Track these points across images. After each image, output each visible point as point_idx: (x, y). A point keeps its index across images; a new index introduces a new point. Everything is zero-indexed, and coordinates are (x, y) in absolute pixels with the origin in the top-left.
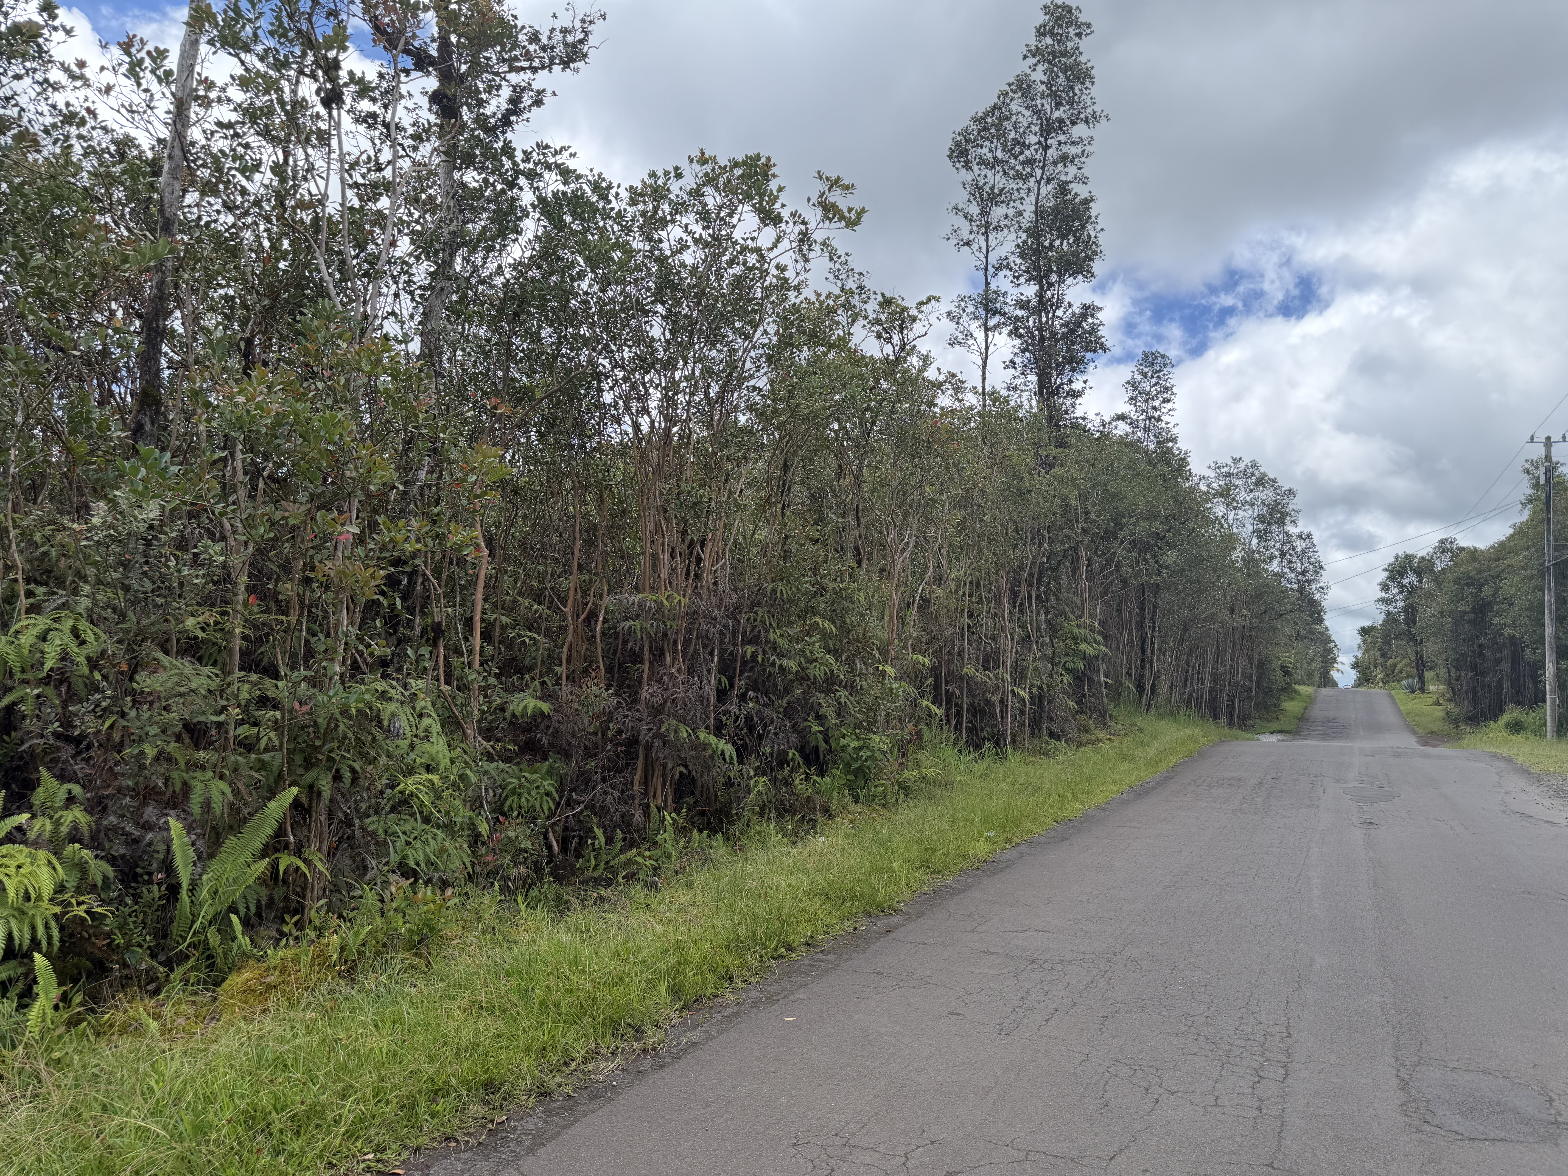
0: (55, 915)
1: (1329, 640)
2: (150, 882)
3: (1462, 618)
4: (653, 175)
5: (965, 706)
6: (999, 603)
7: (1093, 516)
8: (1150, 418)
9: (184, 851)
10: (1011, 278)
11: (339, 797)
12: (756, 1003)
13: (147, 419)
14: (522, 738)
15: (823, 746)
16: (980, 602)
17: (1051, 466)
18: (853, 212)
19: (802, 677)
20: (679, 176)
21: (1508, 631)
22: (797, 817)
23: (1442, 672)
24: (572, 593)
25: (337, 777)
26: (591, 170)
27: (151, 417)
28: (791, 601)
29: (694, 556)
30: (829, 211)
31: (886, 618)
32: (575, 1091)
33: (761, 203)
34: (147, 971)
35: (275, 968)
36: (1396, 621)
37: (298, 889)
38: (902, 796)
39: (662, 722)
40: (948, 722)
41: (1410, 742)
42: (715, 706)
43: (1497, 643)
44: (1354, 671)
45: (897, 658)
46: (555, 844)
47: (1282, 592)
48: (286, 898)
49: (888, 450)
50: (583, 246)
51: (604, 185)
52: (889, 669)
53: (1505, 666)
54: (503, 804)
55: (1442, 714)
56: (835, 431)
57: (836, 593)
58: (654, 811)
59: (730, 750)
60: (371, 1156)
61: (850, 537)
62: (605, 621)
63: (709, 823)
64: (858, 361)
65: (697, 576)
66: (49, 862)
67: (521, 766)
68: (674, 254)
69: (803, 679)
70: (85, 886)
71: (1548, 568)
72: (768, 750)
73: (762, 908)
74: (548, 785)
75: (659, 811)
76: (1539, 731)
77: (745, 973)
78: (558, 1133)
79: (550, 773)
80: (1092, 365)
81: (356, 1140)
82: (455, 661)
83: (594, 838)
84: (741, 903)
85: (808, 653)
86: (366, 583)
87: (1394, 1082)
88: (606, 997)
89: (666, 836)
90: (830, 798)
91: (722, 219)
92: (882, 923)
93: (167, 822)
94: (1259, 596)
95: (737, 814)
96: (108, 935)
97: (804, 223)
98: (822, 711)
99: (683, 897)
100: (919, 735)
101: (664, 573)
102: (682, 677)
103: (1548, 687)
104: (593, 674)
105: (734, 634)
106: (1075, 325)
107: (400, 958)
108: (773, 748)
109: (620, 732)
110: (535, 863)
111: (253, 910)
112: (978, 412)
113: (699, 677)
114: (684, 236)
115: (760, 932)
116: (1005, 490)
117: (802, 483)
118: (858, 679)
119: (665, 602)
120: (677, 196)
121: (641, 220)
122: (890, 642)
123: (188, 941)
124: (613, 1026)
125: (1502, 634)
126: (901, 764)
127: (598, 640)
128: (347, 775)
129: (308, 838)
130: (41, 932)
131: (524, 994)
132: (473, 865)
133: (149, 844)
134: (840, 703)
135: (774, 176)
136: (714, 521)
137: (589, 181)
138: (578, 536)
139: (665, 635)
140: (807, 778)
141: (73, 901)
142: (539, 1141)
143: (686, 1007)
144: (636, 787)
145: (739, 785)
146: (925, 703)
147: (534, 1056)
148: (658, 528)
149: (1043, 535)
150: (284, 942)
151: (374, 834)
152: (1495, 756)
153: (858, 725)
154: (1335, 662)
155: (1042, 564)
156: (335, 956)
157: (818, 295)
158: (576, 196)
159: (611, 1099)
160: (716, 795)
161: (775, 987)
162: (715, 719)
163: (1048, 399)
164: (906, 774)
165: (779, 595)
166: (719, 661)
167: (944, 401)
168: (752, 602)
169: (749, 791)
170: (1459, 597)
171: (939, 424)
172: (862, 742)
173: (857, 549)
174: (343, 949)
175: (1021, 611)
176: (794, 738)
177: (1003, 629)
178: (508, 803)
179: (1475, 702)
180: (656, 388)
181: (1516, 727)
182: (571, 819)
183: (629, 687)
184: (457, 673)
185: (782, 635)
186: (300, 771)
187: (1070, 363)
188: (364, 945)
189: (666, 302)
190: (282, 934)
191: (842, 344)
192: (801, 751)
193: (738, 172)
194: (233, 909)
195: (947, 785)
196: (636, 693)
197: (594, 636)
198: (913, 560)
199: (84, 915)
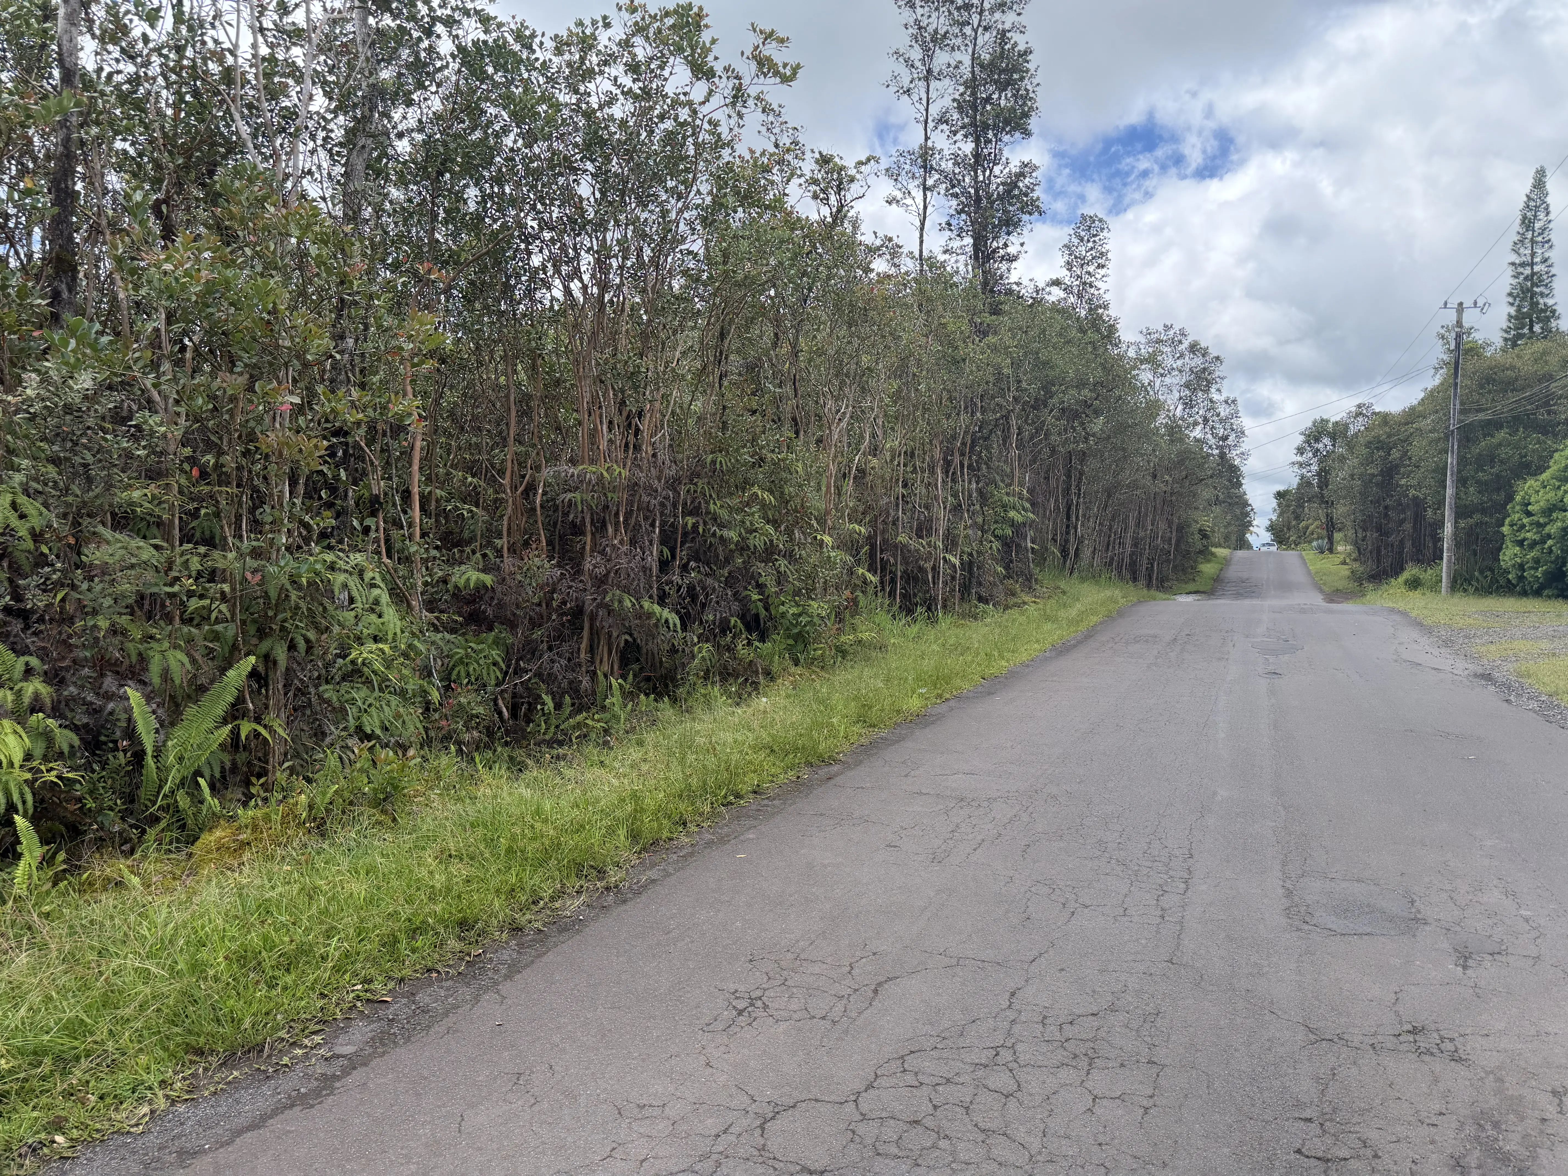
0: (26, 781)
1: (1246, 504)
2: (116, 749)
3: (1370, 481)
4: (580, 24)
5: (899, 574)
6: (932, 472)
7: (1024, 385)
8: (1085, 283)
9: (145, 719)
10: (948, 133)
11: (295, 666)
12: (709, 844)
13: (64, 286)
14: (466, 609)
15: (763, 613)
16: (914, 471)
17: (985, 334)
18: (789, 67)
19: (742, 547)
20: (607, 25)
21: (1412, 492)
22: (740, 680)
23: (1350, 533)
24: (509, 464)
25: (292, 647)
26: (514, 17)
27: (67, 284)
28: (730, 472)
29: (633, 427)
30: (764, 65)
31: (824, 489)
32: (544, 926)
33: (692, 55)
34: (120, 833)
35: (246, 827)
36: (1309, 484)
37: (260, 754)
38: (840, 659)
39: (606, 592)
40: (883, 589)
41: (1317, 599)
42: (657, 577)
43: (1401, 505)
44: (1269, 534)
45: (834, 528)
46: (504, 710)
47: (1203, 457)
48: (249, 764)
49: (824, 317)
50: (507, 100)
51: (527, 33)
52: (827, 539)
53: (1408, 526)
54: (450, 674)
55: (1348, 573)
56: (771, 298)
57: (774, 464)
58: (601, 677)
59: (674, 619)
60: (359, 987)
61: (788, 407)
62: (545, 493)
63: (655, 688)
64: (794, 224)
65: (637, 448)
66: (15, 732)
67: (467, 637)
68: (601, 108)
69: (742, 549)
70: (52, 754)
71: (1453, 431)
72: (711, 617)
73: (711, 762)
74: (496, 654)
75: (606, 676)
76: (1435, 587)
77: (697, 818)
78: (532, 962)
79: (496, 642)
80: (1029, 226)
81: (344, 973)
82: (395, 534)
83: (543, 704)
84: (691, 757)
85: (748, 523)
86: (311, 454)
87: (1281, 891)
88: (569, 842)
89: (615, 700)
90: (772, 662)
91: (652, 71)
92: (823, 772)
93: (125, 692)
94: (1181, 462)
95: (682, 679)
96: (79, 800)
97: (738, 77)
98: (762, 580)
99: (635, 754)
100: (855, 601)
101: (603, 445)
102: (625, 548)
103: (1445, 545)
104: (534, 546)
105: (675, 506)
106: (1011, 185)
107: (367, 814)
108: (715, 615)
109: (564, 603)
110: (488, 728)
111: (217, 775)
112: (914, 279)
113: (641, 548)
114: (614, 90)
115: (710, 782)
116: (940, 359)
117: (738, 352)
118: (796, 548)
119: (605, 474)
120: (606, 47)
121: (567, 71)
122: (827, 512)
123: (159, 804)
124: (578, 869)
125: (1407, 496)
126: (838, 629)
127: (539, 513)
128: (302, 645)
129: (267, 708)
130: (16, 797)
131: (490, 842)
132: (426, 729)
133: (111, 713)
134: (779, 572)
135: (706, 26)
136: (652, 392)
137: (512, 30)
138: (513, 406)
139: (606, 507)
140: (749, 644)
141: (43, 768)
142: (514, 969)
143: (644, 849)
144: (582, 655)
145: (684, 650)
146: (861, 571)
147: (503, 897)
148: (594, 399)
149: (975, 404)
150: (252, 803)
151: (328, 702)
152: (1392, 610)
153: (797, 593)
154: (1251, 525)
155: (974, 433)
156: (304, 814)
157: (752, 152)
158: (498, 46)
159: (578, 931)
160: (661, 662)
161: (726, 829)
162: (658, 589)
163: (983, 263)
164: (843, 638)
165: (718, 466)
166: (660, 532)
167: (880, 265)
168: (692, 474)
169: (693, 657)
170: (1368, 461)
171: (875, 291)
172: (801, 608)
173: (794, 419)
174: (311, 807)
175: (954, 481)
176: (736, 606)
177: (936, 498)
178: (455, 672)
179: (1379, 561)
180: (588, 252)
181: (1414, 584)
182: (519, 686)
183: (571, 559)
184: (398, 545)
185: (722, 506)
186: (254, 641)
187: (1008, 225)
188: (331, 803)
189: (595, 160)
190: (251, 796)
191: (778, 205)
192: (742, 617)
193: (669, 21)
194: (198, 773)
195: (882, 648)
196: (579, 564)
197: (534, 509)
198: (849, 431)
199: (56, 780)
